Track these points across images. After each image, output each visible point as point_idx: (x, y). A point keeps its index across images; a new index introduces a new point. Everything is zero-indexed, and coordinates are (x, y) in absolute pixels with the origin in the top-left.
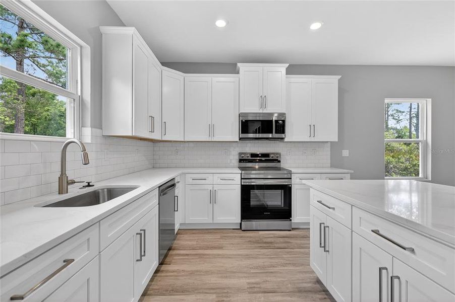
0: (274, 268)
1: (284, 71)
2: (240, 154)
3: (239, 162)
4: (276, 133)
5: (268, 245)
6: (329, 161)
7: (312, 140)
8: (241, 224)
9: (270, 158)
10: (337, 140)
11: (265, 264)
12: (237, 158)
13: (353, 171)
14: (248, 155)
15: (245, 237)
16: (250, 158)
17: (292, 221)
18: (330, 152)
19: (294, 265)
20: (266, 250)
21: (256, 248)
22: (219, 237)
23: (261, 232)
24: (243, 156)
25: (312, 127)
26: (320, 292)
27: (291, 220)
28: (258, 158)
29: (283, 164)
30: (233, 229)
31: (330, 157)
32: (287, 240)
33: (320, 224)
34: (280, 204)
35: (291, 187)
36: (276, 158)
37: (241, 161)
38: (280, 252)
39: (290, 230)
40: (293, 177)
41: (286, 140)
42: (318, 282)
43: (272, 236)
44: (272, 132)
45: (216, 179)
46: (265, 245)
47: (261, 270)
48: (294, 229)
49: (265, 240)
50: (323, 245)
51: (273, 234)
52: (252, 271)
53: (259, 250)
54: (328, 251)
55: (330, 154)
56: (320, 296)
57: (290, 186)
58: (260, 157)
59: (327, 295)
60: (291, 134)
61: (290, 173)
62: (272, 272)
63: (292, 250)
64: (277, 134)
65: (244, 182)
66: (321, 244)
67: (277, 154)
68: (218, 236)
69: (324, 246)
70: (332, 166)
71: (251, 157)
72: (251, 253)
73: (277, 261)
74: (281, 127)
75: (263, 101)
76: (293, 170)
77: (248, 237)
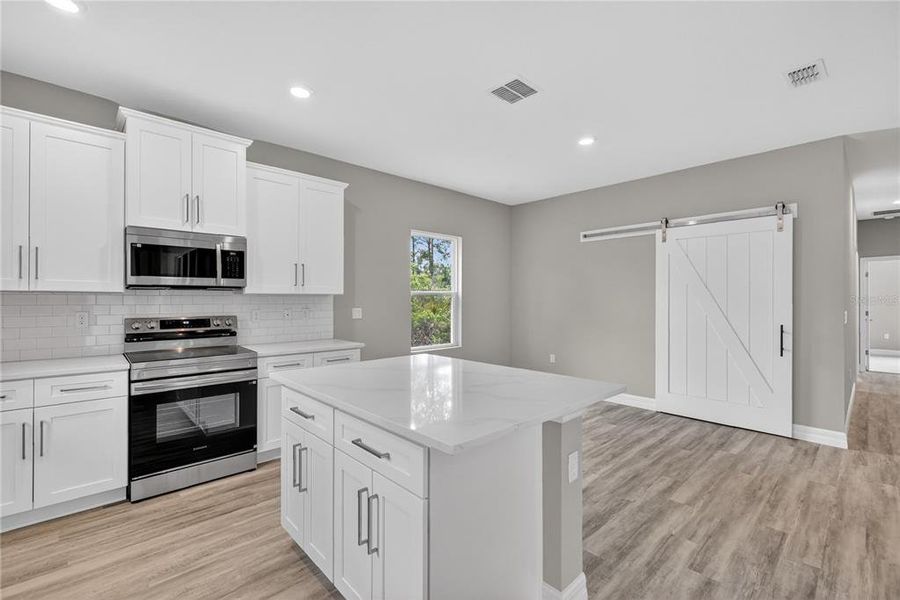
0: (209, 557)
1: (242, 153)
2: (129, 322)
3: (126, 341)
4: (224, 276)
5: (197, 515)
6: (331, 329)
7: (301, 291)
8: (128, 489)
9: (212, 328)
10: (342, 292)
11: (188, 556)
12: (120, 332)
13: (363, 345)
14: (153, 324)
15: (140, 516)
16: (158, 330)
17: (259, 451)
18: (332, 312)
19: (253, 534)
20: (196, 526)
21: (170, 530)
22: (57, 540)
23: (182, 494)
24: (137, 325)
25: (300, 268)
26: (295, 562)
27: (255, 450)
28: (183, 330)
29: (241, 340)
30: (105, 507)
31: (332, 319)
32: (244, 490)
33: (294, 447)
34: (231, 421)
35: (256, 385)
36: (227, 328)
37: (129, 338)
38: (227, 519)
39: (254, 469)
40: (260, 363)
41: (247, 290)
42: (295, 547)
43: (211, 492)
44: (214, 275)
45: (45, 392)
46: (191, 517)
47: (177, 572)
48: (260, 466)
49: (191, 508)
50: (297, 482)
51: (211, 489)
52: (151, 586)
53: (177, 532)
54: (306, 489)
55: (332, 315)
56: (295, 570)
57: (254, 382)
58: (186, 326)
59: (306, 563)
60: (257, 279)
61: (255, 356)
62: (201, 568)
63: (253, 508)
64: (226, 280)
65: (136, 389)
66: (295, 481)
67: (228, 318)
68: (54, 537)
69: (298, 484)
70: (337, 336)
71: (161, 328)
72: (152, 547)
73: (215, 541)
74: (235, 264)
75: (193, 206)
76: (260, 351)
77: (147, 514)
